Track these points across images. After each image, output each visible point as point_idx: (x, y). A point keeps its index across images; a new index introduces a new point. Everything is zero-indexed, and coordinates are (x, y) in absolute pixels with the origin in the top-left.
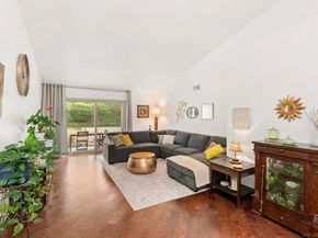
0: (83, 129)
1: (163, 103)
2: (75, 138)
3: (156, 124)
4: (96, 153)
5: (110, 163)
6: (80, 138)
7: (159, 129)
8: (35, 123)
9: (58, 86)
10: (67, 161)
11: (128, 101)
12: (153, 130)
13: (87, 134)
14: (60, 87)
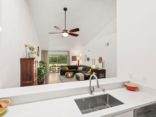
0: (55, 65)
1: (81, 55)
2: (52, 67)
3: (78, 63)
4: (58, 72)
5: (61, 75)
6: (53, 68)
7: (79, 65)
8: (41, 63)
9: (46, 51)
10: (49, 75)
11: (69, 55)
12: (77, 65)
13: (55, 66)
14: (47, 51)
